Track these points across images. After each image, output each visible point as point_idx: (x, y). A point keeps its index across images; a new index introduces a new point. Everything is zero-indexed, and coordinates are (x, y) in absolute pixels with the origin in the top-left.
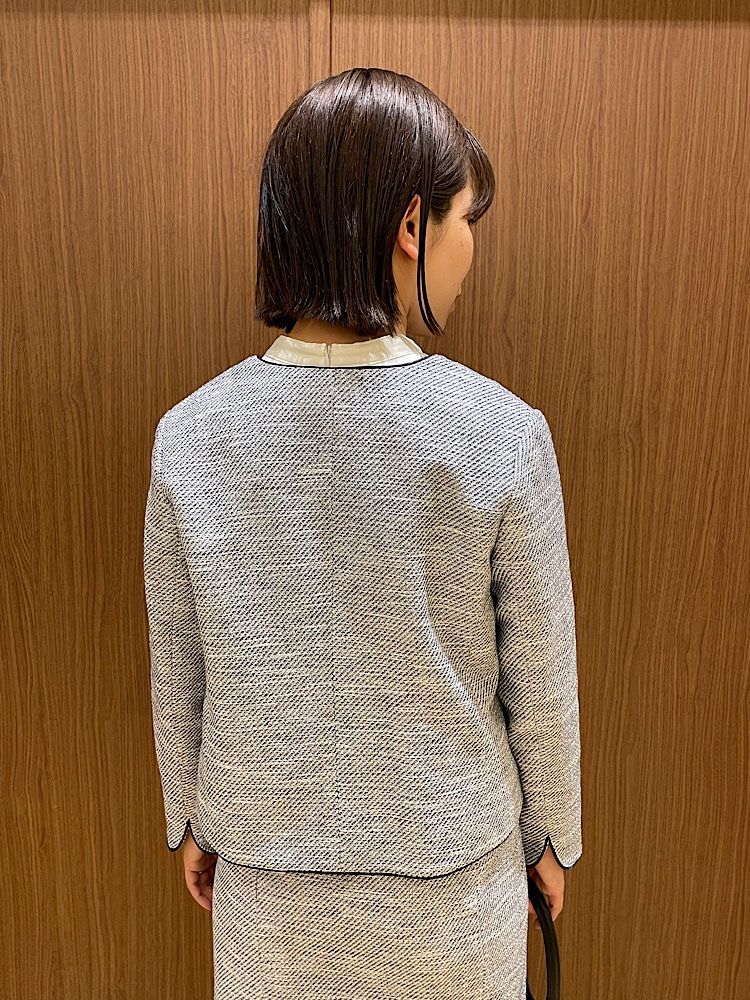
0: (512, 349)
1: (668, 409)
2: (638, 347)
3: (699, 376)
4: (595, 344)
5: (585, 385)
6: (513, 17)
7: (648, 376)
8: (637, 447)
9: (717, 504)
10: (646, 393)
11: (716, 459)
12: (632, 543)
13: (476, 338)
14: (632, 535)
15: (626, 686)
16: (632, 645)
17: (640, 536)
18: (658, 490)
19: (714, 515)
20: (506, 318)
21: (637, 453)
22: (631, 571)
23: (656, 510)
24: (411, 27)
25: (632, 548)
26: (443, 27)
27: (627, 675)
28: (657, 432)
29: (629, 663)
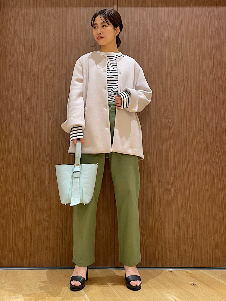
0: (155, 65)
1: (189, 77)
2: (181, 64)
3: (195, 70)
4: (172, 64)
5: (171, 72)
6: (151, 7)
7: (184, 70)
8: (184, 85)
9: (202, 97)
10: (184, 74)
11: (201, 87)
13: (148, 63)
14: (185, 104)
15: (187, 140)
16: (187, 130)
18: (189, 94)
19: (202, 99)
20: (154, 59)
22: (185, 112)
24: (132, 9)
25: (185, 106)
27: (187, 137)
28: (187, 82)
29: (187, 134)
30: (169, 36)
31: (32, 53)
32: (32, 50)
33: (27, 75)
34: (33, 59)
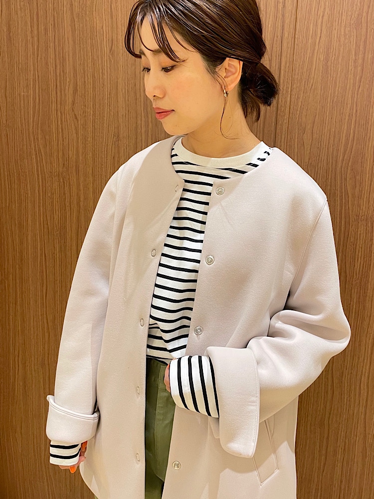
31: (59, 103)
33: (51, 163)
34: (62, 121)
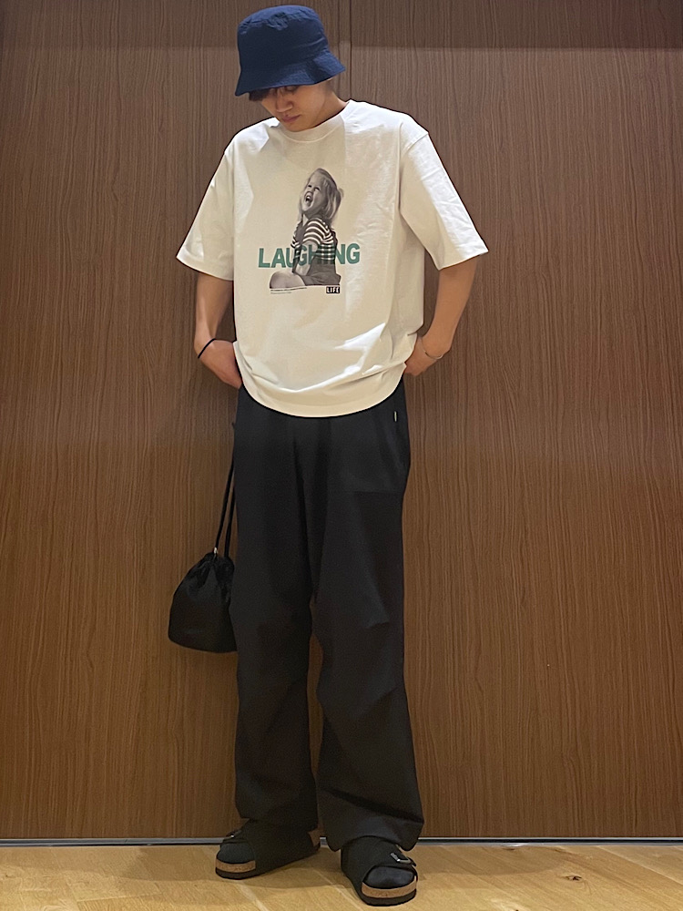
1: (564, 257)
3: (581, 237)
4: (514, 217)
5: (511, 242)
7: (549, 237)
8: (548, 281)
9: (604, 317)
10: (549, 247)
11: (599, 288)
12: (552, 343)
14: (552, 339)
15: (560, 447)
16: (560, 416)
17: (557, 339)
18: (565, 308)
19: (603, 325)
21: (548, 284)
23: (565, 321)
26: (413, 52)
30: (505, 136)
32: (96, 173)
